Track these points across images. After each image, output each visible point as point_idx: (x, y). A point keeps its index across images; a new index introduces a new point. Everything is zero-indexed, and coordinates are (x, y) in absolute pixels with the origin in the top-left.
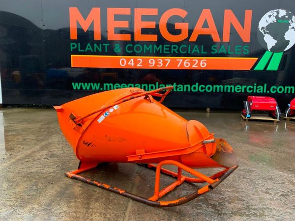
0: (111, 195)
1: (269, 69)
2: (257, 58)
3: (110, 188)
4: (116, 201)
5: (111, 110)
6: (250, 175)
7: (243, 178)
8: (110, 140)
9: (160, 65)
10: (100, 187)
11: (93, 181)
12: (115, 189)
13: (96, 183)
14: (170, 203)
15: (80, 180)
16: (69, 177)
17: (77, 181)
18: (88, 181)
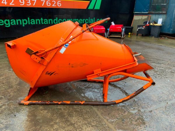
1: (95, 8)
2: (89, 2)
3: (72, 103)
8: (73, 67)
9: (29, 4)
10: (61, 104)
11: (52, 102)
12: (76, 102)
13: (56, 102)
14: (123, 100)
15: (38, 104)
16: (26, 105)
17: (35, 106)
18: (47, 103)
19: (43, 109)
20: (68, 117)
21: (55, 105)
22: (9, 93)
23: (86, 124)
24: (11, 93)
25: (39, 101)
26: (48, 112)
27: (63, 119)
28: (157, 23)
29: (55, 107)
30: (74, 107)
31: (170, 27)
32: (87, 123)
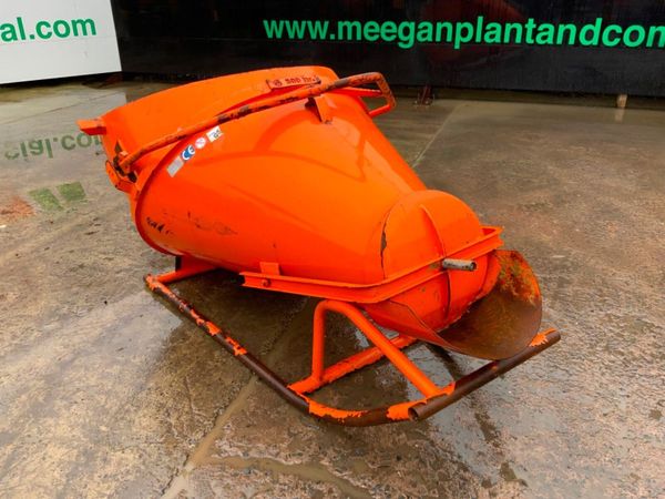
0: (217, 354)
3: (219, 337)
4: (216, 376)
5: (200, 143)
6: (634, 341)
7: (607, 349)
8: (198, 226)
11: (191, 309)
12: (228, 340)
13: (195, 316)
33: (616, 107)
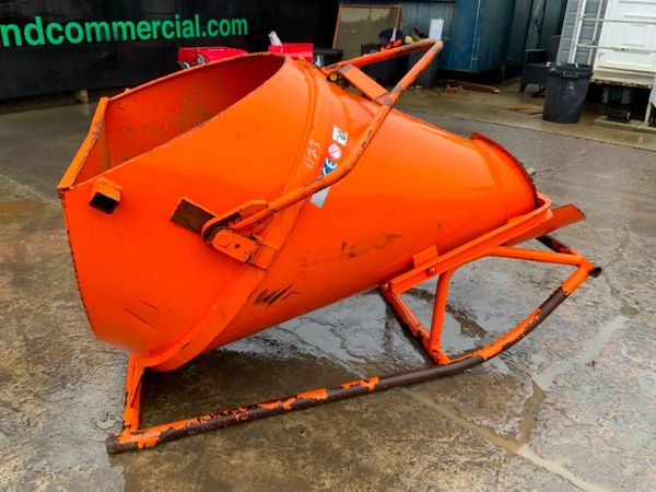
5: (335, 152)
8: (353, 255)
11: (257, 407)
12: (347, 387)
13: (272, 406)
14: (504, 343)
15: (200, 430)
16: (145, 448)
17: (187, 441)
18: (237, 416)
19: (235, 449)
20: (353, 455)
21: (271, 419)
22: (16, 410)
23: (435, 466)
24: (27, 407)
25: (198, 416)
26: (262, 456)
27: (345, 470)
28: (427, 37)
29: (272, 426)
30: (348, 408)
31: (469, 51)
32: (435, 459)
33: (80, 102)
